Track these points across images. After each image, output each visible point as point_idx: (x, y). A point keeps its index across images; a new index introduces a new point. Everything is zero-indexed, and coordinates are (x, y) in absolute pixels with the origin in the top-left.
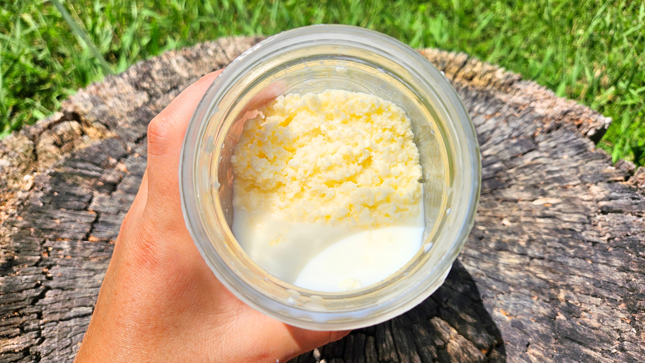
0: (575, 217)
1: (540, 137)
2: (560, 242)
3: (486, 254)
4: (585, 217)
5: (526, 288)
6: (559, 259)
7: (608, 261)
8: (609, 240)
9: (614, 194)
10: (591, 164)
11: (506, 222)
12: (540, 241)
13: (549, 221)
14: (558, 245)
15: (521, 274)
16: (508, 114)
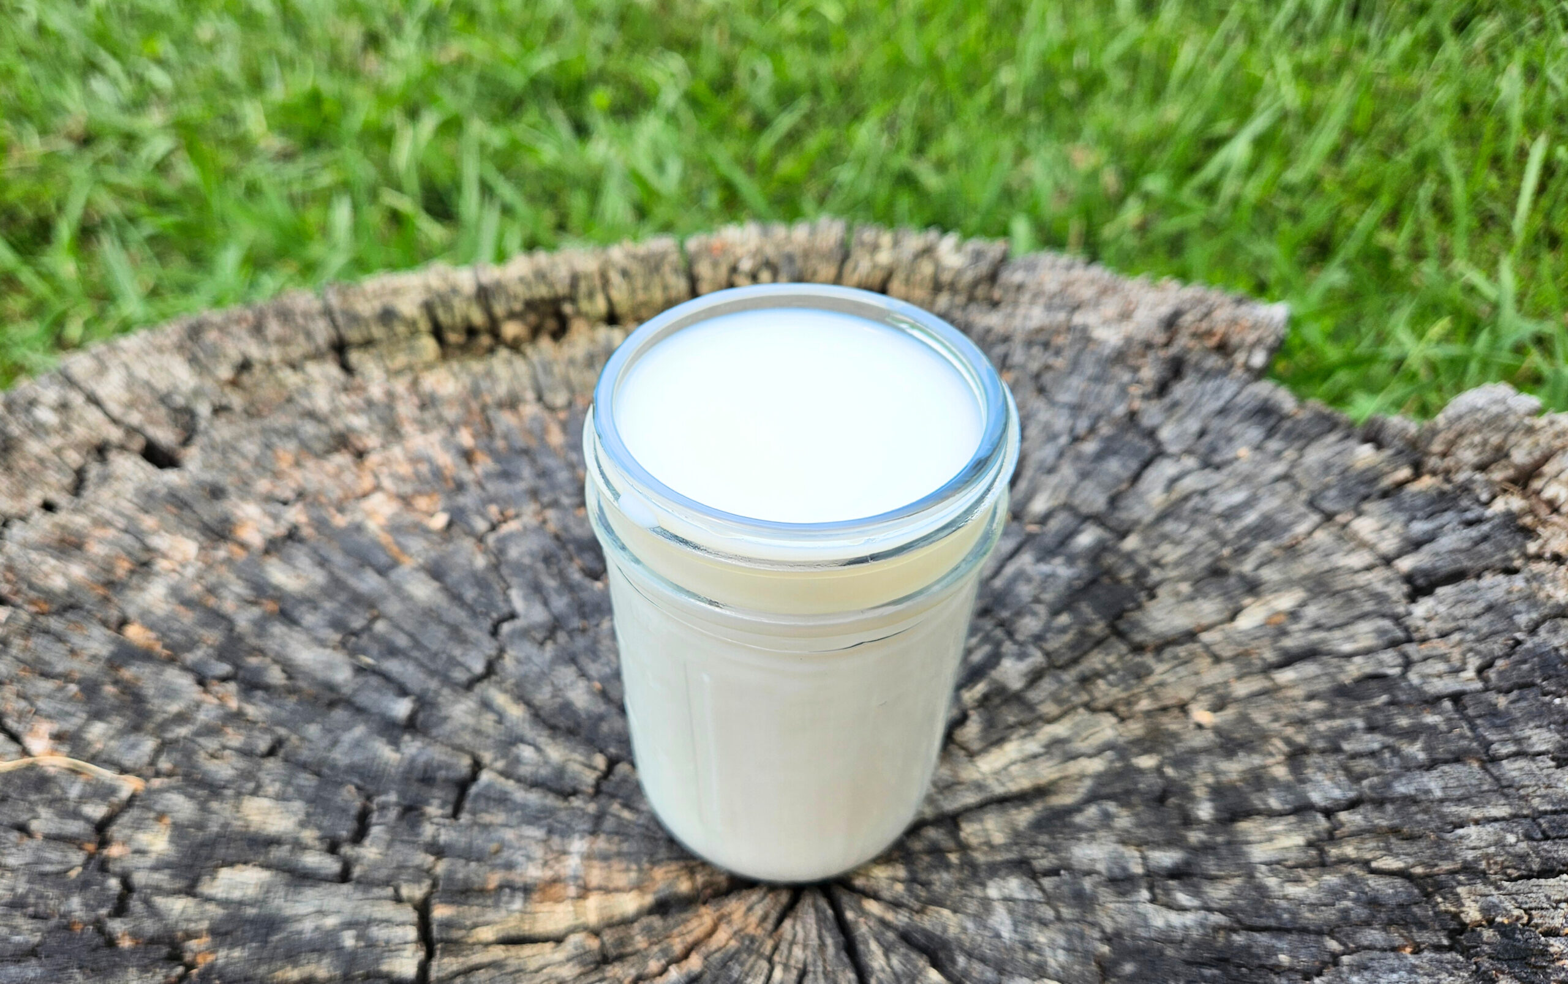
0: (1365, 633)
1: (1152, 414)
2: (1371, 729)
3: (1206, 848)
4: (1387, 624)
5: (1367, 924)
6: (1401, 788)
7: (1518, 741)
8: (1480, 671)
9: (1419, 527)
10: (1315, 455)
11: (1201, 715)
12: (1321, 744)
13: (1309, 669)
14: (1374, 741)
15: (1332, 879)
16: (1034, 366)
